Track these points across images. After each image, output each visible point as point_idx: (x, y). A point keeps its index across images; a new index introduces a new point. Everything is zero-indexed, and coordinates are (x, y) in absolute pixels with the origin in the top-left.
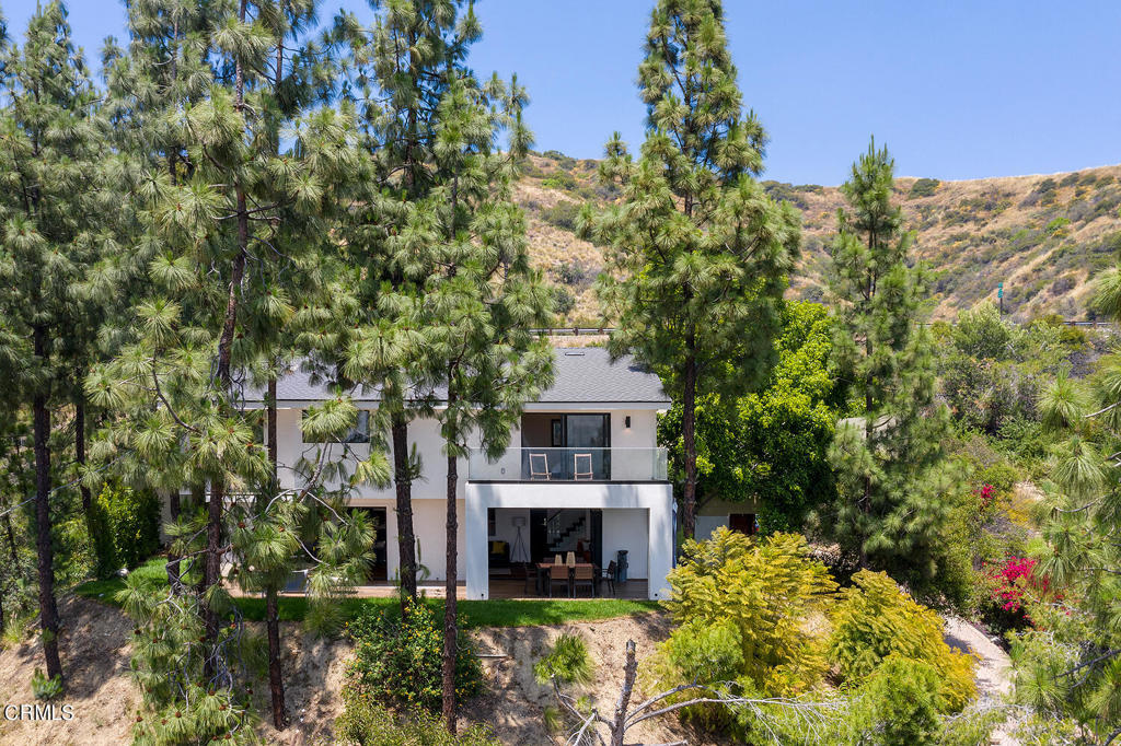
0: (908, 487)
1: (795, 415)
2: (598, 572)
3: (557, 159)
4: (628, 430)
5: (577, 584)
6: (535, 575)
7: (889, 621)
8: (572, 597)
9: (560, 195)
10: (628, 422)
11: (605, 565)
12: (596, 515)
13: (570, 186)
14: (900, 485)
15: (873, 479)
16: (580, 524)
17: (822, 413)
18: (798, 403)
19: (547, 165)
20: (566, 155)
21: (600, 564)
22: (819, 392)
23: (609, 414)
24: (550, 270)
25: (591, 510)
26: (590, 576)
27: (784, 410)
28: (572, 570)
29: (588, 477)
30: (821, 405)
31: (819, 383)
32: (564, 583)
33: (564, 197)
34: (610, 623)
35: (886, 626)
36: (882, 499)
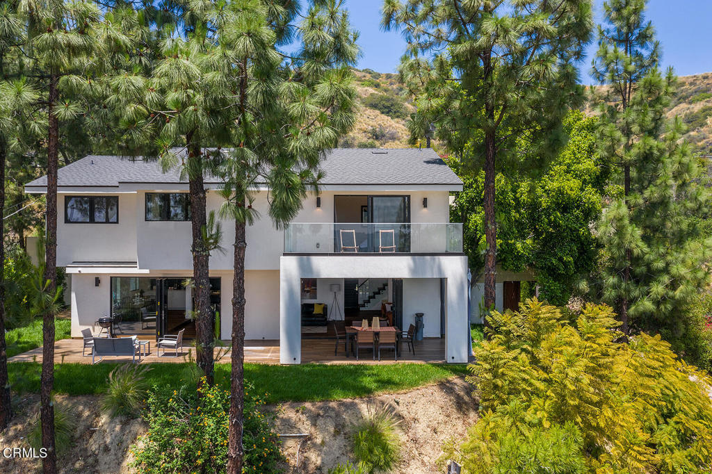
0: (669, 258)
1: (569, 198)
2: (399, 336)
3: (370, 73)
4: (425, 210)
5: (381, 347)
6: (345, 338)
7: (671, 384)
8: (376, 359)
9: (371, 90)
10: (425, 203)
11: (406, 328)
12: (398, 284)
13: (377, 86)
14: (663, 256)
15: (636, 252)
16: (384, 289)
17: (591, 195)
18: (571, 186)
19: (364, 76)
20: (375, 71)
21: (401, 328)
22: (587, 177)
23: (409, 197)
24: (365, 132)
25: (393, 279)
26: (393, 340)
27: (560, 192)
28: (377, 334)
29: (392, 249)
30: (589, 188)
31: (588, 170)
32: (371, 347)
33: (374, 92)
34: (414, 393)
35: (667, 388)
36: (644, 269)
